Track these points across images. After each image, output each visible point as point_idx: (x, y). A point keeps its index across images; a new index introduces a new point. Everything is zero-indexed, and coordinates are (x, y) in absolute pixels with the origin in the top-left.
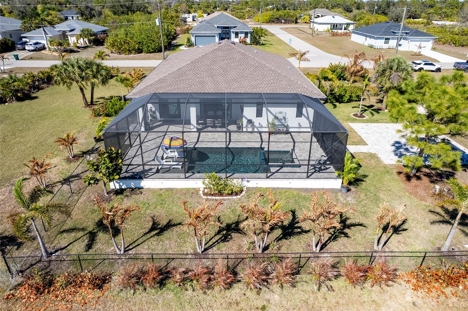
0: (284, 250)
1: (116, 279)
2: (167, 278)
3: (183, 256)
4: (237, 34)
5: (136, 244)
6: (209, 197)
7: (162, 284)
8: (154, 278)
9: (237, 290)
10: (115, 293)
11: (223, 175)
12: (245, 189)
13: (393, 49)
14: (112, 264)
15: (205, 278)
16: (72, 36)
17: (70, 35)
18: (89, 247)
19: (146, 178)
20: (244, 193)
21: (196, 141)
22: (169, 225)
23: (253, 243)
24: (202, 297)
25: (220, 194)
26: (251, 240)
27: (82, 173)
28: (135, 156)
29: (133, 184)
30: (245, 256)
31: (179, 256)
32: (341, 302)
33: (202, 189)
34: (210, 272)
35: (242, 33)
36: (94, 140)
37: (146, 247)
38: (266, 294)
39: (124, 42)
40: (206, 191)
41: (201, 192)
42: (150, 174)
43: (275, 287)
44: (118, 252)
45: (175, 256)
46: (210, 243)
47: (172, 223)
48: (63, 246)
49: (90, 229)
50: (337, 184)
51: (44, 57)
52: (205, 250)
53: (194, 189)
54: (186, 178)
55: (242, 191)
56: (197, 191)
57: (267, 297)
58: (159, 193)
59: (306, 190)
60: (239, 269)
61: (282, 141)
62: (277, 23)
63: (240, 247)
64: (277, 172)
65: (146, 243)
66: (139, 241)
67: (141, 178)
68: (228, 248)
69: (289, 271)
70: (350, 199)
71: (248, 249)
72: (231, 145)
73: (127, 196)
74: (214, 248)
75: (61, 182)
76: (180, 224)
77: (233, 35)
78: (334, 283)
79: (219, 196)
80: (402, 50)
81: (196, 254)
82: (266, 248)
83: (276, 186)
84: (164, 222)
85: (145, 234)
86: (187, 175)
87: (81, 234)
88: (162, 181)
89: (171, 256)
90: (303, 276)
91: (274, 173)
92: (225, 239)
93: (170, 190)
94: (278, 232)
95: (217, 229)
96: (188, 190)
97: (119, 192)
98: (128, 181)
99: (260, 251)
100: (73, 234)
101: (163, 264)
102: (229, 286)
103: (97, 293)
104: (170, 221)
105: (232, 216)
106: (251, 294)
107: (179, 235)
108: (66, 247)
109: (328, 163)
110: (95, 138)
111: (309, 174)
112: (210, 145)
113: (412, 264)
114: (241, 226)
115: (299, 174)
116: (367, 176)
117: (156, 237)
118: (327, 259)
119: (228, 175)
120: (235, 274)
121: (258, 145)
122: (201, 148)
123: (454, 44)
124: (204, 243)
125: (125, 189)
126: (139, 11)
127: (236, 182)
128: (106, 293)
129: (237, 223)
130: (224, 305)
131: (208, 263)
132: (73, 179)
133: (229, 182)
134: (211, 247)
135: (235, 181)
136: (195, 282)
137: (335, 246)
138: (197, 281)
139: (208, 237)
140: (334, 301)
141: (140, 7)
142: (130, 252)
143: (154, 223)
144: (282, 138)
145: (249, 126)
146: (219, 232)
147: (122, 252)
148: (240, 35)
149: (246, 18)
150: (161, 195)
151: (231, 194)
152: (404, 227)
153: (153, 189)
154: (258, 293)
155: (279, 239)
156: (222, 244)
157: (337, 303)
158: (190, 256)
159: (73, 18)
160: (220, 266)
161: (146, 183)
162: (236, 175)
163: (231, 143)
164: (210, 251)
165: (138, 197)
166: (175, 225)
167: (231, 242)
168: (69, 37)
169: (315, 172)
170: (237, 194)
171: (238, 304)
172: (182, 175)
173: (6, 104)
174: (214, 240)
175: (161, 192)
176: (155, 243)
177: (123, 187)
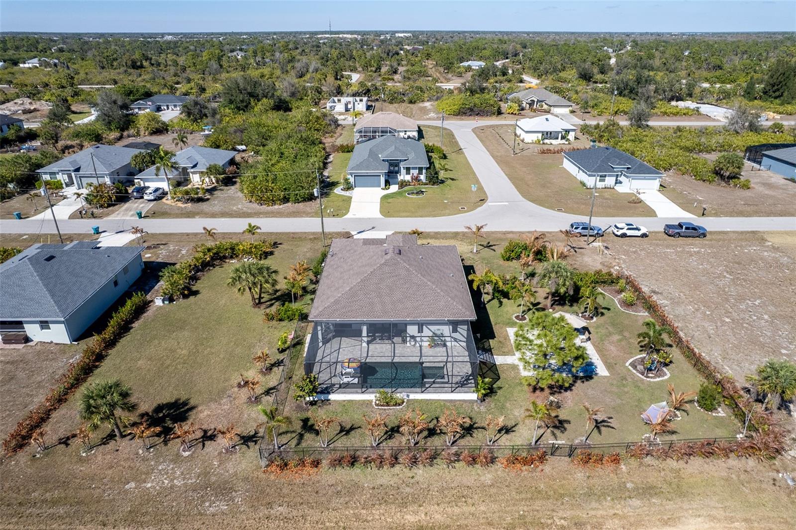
0: (428, 444)
1: (325, 463)
2: (356, 461)
3: (364, 448)
4: (408, 170)
5: (333, 441)
6: (380, 407)
7: (353, 464)
8: (349, 461)
9: (397, 468)
10: (326, 470)
11: (389, 390)
12: (405, 400)
13: (610, 188)
14: (320, 454)
15: (379, 461)
16: (194, 173)
17: (191, 172)
18: (298, 444)
19: (333, 393)
20: (405, 403)
21: (366, 355)
22: (352, 428)
23: (409, 440)
24: (377, 471)
25: (388, 405)
26: (407, 438)
27: (277, 385)
28: (320, 372)
29: (322, 397)
30: (404, 448)
31: (361, 448)
32: (458, 474)
33: (374, 401)
34: (381, 457)
35: (414, 168)
36: (277, 351)
37: (340, 443)
38: (415, 470)
39: (266, 189)
40: (377, 402)
41: (374, 403)
42: (335, 389)
43: (421, 466)
44: (323, 446)
45: (359, 449)
46: (381, 440)
47: (354, 426)
48: (285, 443)
49: (299, 431)
50: (474, 396)
51: (169, 211)
52: (378, 444)
53: (368, 401)
54: (362, 393)
55: (403, 402)
56: (371, 401)
57: (415, 471)
58: (343, 404)
59: (451, 401)
60: (399, 456)
61: (439, 355)
62: (470, 115)
63: (401, 442)
64: (429, 387)
65: (339, 440)
66: (335, 439)
67: (329, 393)
68: (392, 443)
69: (428, 456)
70: (483, 409)
71: (406, 444)
72: (396, 360)
73: (320, 406)
74: (384, 443)
75: (264, 394)
76: (360, 427)
77: (403, 171)
78: (457, 465)
79: (387, 406)
80: (620, 192)
81: (372, 447)
82: (417, 443)
83: (429, 398)
84: (348, 427)
85: (337, 434)
86: (363, 390)
87: (294, 435)
88: (344, 395)
89: (357, 448)
90: (438, 461)
91: (427, 388)
92: (390, 437)
93: (350, 401)
94: (425, 433)
95: (385, 431)
96: (364, 401)
97: (313, 403)
98: (319, 395)
99: (413, 445)
100: (289, 435)
101: (352, 453)
102: (393, 465)
103: (315, 469)
104: (353, 425)
105: (396, 422)
106: (406, 470)
107: (361, 435)
108: (287, 443)
109: (471, 378)
110: (278, 349)
111: (453, 389)
112: (379, 360)
113: (508, 453)
114: (401, 429)
115: (446, 389)
116: (501, 388)
117: (345, 436)
118: (454, 449)
119: (394, 389)
120: (396, 459)
121: (417, 360)
122: (371, 363)
123: (695, 176)
124: (377, 440)
125: (317, 401)
126: (266, 97)
127: (400, 395)
128: (321, 470)
129: (399, 427)
130: (390, 476)
131: (380, 452)
132: (272, 391)
133: (394, 396)
134: (381, 442)
135: (398, 395)
136: (373, 463)
137: (462, 442)
138: (374, 462)
139: (380, 436)
140: (454, 474)
141: (267, 91)
142: (330, 446)
143: (342, 427)
144: (440, 352)
145: (412, 340)
146: (386, 433)
147: (326, 446)
148: (412, 171)
149: (426, 100)
150: (344, 405)
151: (395, 405)
152: (514, 429)
153: (338, 401)
154: (410, 469)
155: (426, 437)
156: (389, 441)
157: (456, 475)
158: (369, 448)
159: (168, 108)
160: (387, 454)
161: (332, 397)
162: (399, 390)
163: (396, 358)
164: (381, 445)
165: (328, 407)
166: (355, 428)
167: (394, 440)
168: (191, 175)
169: (459, 387)
170: (399, 405)
171: (398, 475)
172: (359, 390)
173: (174, 303)
174: (383, 438)
175: (344, 403)
176: (345, 440)
177: (316, 399)
